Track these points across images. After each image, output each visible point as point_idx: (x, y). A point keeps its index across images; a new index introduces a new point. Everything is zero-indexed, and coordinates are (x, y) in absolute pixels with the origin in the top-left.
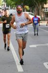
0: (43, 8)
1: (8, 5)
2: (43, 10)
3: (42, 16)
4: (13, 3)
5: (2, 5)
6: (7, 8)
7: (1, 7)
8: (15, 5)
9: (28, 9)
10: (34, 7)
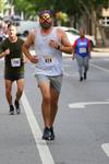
0: (100, 17)
1: (18, 12)
2: (100, 21)
3: (99, 37)
4: (30, 6)
5: (5, 11)
6: (15, 17)
7: (2, 15)
8: (34, 12)
9: (66, 20)
10: (80, 15)
